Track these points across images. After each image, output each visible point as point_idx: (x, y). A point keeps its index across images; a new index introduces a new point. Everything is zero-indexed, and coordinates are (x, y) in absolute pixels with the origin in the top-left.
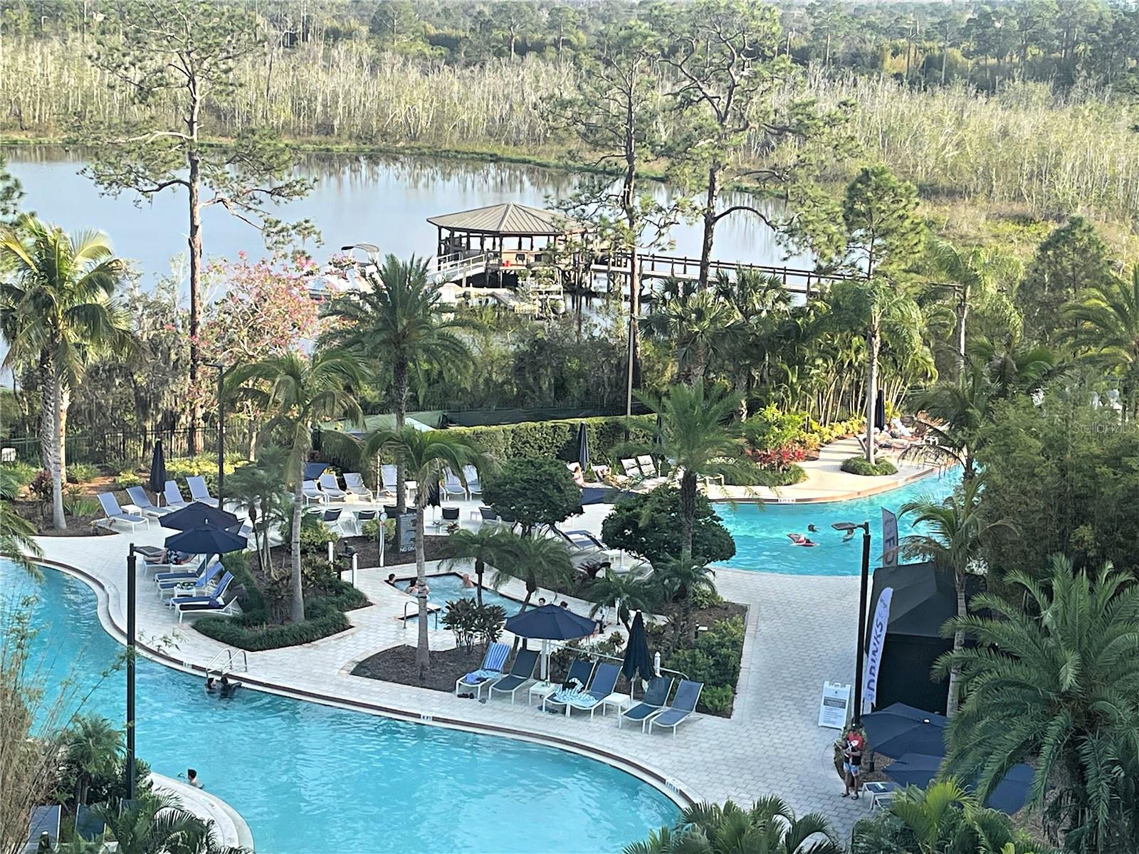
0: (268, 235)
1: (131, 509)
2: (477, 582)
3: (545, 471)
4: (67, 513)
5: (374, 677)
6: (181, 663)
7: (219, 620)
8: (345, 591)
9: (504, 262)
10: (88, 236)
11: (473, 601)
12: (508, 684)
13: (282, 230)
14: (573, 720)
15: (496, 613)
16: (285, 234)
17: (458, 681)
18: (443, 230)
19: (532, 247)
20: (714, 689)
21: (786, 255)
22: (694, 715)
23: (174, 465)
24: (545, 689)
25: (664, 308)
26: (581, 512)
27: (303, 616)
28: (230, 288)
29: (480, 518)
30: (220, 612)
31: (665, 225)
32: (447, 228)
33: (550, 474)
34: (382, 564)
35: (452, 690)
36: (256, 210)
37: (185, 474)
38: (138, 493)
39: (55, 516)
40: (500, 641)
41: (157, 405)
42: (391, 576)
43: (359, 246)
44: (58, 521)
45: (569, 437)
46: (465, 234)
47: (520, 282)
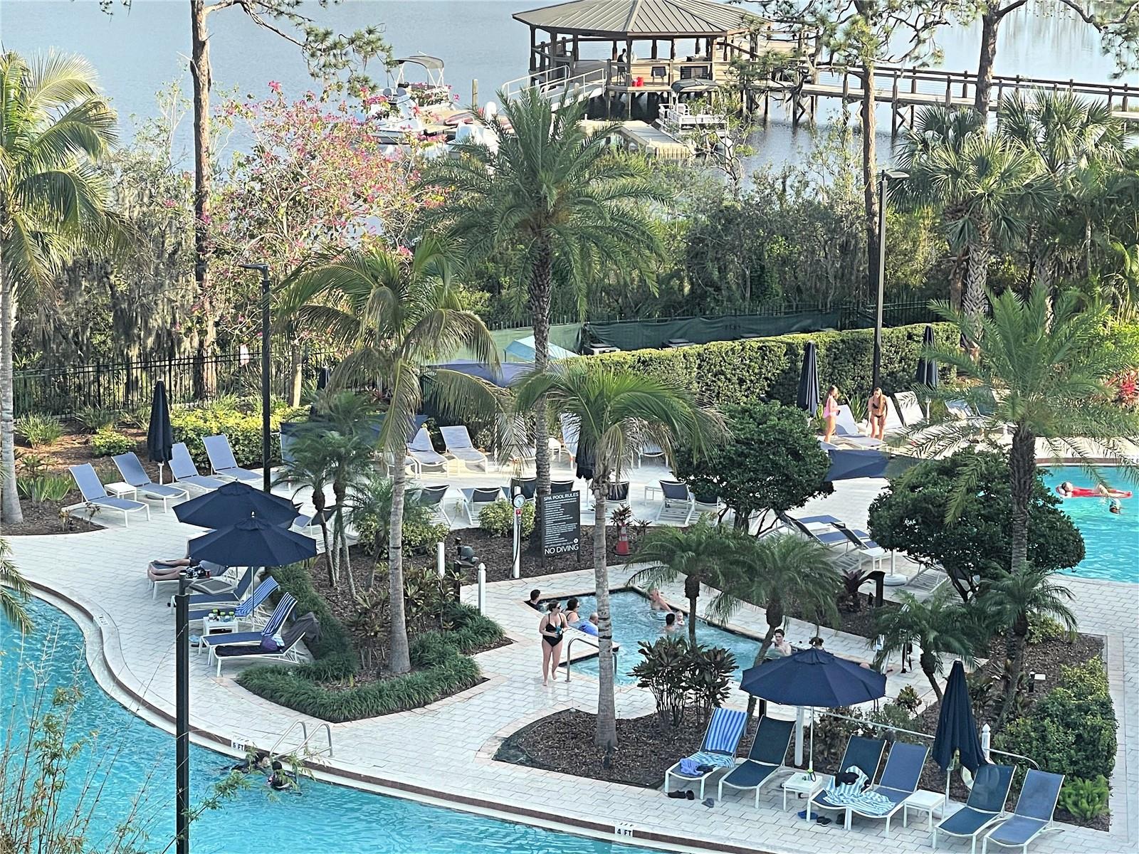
0: (313, 55)
1: (120, 488)
2: (688, 610)
3: (773, 427)
4: (23, 497)
5: (532, 763)
6: (227, 742)
7: (278, 671)
8: (469, 621)
9: (634, 78)
10: (54, 66)
11: (681, 641)
12: (747, 776)
13: (335, 46)
14: (856, 835)
15: (720, 662)
16: (337, 51)
17: (668, 772)
18: (537, 30)
19: (673, 55)
20: (1079, 781)
21: (1117, 70)
22: (1052, 826)
23: (182, 416)
24: (806, 784)
25: (925, 156)
26: (830, 490)
27: (407, 663)
28: (259, 139)
29: (660, 496)
30: (280, 658)
31: (926, 26)
32: (545, 28)
33: (781, 432)
34: (517, 574)
35: (657, 785)
36: (291, 16)
37: (198, 432)
38: (130, 463)
39: (6, 502)
40: (726, 705)
41: (146, 323)
42: (535, 594)
43: (414, 60)
44: (11, 510)
45: (784, 363)
46: (569, 37)
47: (662, 110)
